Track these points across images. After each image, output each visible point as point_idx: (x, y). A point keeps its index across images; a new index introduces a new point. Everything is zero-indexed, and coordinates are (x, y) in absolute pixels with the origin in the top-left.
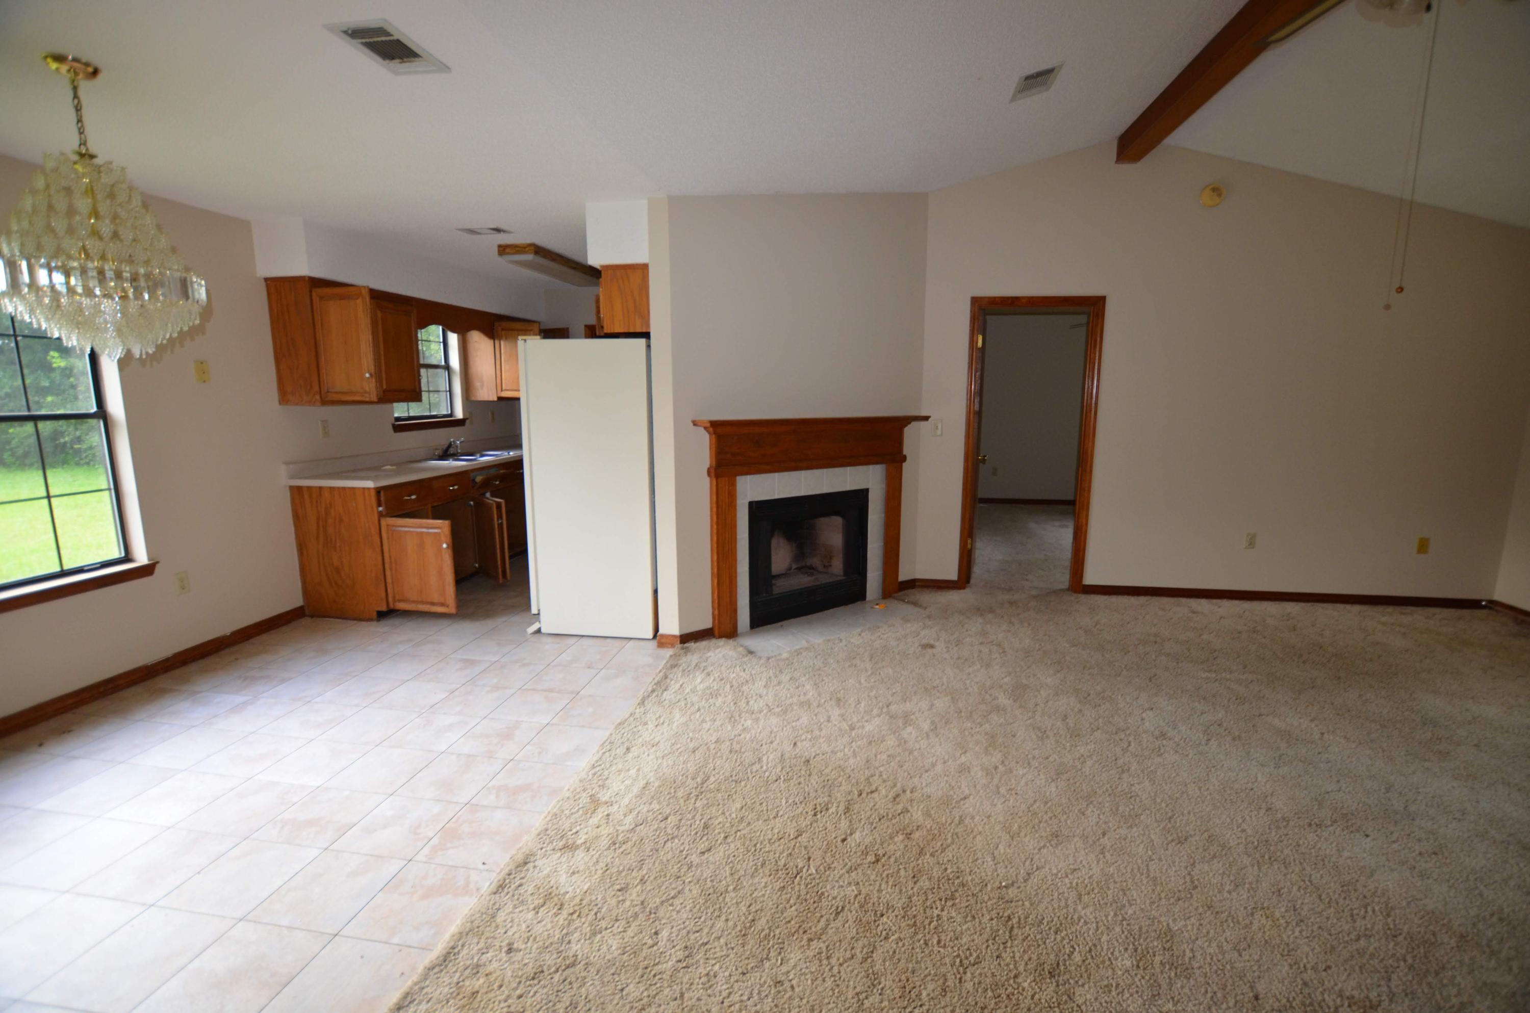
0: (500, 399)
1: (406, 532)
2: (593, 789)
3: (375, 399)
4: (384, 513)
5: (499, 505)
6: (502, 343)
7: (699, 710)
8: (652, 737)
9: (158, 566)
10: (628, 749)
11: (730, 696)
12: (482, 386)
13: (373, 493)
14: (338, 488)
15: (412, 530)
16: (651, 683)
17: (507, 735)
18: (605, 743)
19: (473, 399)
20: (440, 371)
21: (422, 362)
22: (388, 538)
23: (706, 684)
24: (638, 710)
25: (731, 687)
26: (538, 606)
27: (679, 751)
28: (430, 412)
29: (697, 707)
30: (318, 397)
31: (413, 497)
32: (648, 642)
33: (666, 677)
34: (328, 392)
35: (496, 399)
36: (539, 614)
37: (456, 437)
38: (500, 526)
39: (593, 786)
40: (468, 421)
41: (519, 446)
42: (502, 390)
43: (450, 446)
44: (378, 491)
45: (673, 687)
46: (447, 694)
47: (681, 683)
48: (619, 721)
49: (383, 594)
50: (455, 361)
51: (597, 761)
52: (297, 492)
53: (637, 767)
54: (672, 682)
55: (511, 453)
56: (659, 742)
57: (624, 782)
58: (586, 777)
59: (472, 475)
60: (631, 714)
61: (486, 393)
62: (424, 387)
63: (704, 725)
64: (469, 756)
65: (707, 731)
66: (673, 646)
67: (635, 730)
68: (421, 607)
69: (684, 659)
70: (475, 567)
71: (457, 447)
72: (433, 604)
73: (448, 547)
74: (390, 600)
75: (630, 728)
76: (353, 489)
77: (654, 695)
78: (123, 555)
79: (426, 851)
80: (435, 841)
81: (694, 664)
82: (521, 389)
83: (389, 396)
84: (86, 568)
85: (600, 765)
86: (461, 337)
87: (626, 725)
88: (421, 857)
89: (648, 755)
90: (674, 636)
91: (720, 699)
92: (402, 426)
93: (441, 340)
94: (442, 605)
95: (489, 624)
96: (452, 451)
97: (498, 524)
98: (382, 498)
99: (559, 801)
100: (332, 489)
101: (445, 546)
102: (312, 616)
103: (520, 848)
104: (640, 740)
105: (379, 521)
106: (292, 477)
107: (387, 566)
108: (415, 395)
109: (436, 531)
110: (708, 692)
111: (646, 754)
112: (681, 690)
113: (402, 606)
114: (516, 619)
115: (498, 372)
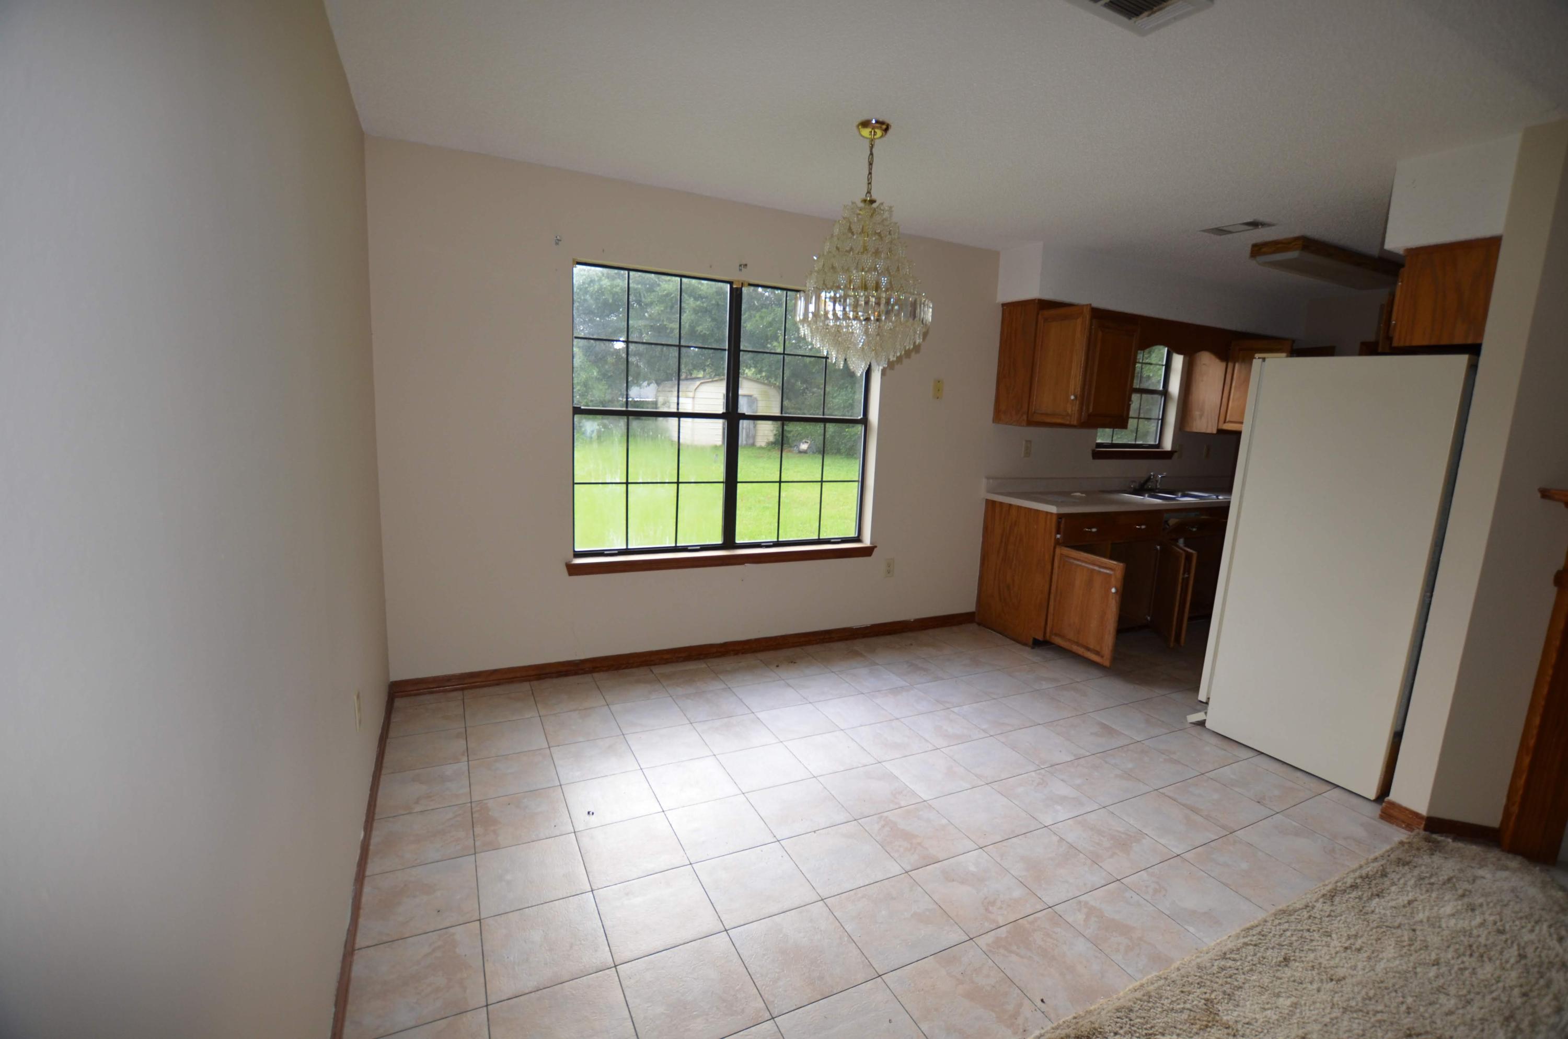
0: (1220, 431)
1: (1077, 566)
2: (1213, 991)
3: (1075, 423)
4: (1061, 541)
5: (1189, 557)
6: (1237, 366)
7: (1436, 963)
8: (1332, 963)
9: (875, 549)
10: (1286, 959)
11: (1514, 974)
12: (1201, 416)
13: (1054, 519)
14: (1025, 508)
15: (1083, 564)
16: (1354, 871)
17: (1123, 843)
18: (1252, 928)
19: (1188, 429)
20: (1156, 396)
21: (1136, 385)
22: (1059, 567)
23: (1463, 924)
24: (1319, 905)
25: (1522, 956)
26: (1209, 692)
27: (1379, 1016)
28: (1136, 441)
29: (1433, 956)
30: (1025, 417)
31: (1094, 530)
32: (1365, 802)
33: (1384, 875)
34: (1035, 412)
35: (1215, 432)
36: (1207, 703)
37: (1159, 471)
38: (1186, 581)
39: (1215, 986)
40: (1176, 455)
41: (1229, 490)
42: (1225, 422)
43: (1149, 479)
44: (1060, 516)
45: (1393, 896)
46: (1073, 758)
47: (1410, 897)
48: (1283, 906)
49: (1043, 623)
50: (1175, 387)
51: (1232, 951)
52: (991, 505)
53: (1293, 999)
54: (1393, 889)
55: (1220, 497)
56: (1344, 978)
57: (1265, 1009)
58: (1209, 965)
59: (1166, 516)
60: (1307, 906)
61: (1204, 423)
62: (1132, 413)
63: (1443, 999)
64: (1071, 846)
65: (1447, 1014)
66: (1409, 827)
67: (1306, 934)
68: (1075, 648)
69: (1426, 859)
70: (1147, 619)
71: (1157, 481)
72: (1088, 649)
73: (1116, 593)
74: (1048, 630)
75: (1299, 927)
76: (1037, 511)
77: (1354, 894)
78: (857, 535)
79: (989, 938)
80: (1003, 932)
81: (1444, 876)
82: (1245, 421)
83: (1092, 421)
84: (832, 540)
85: (1234, 960)
86: (1187, 358)
87: (1292, 918)
88: (983, 941)
89: (1319, 990)
90: (1416, 815)
91: (1489, 968)
92: (1101, 453)
93: (1164, 363)
94: (1097, 653)
95: (1143, 692)
96: (1150, 485)
97: (1183, 579)
98: (1062, 526)
99: (1160, 978)
100: (1019, 508)
101: (1113, 590)
102: (979, 624)
103: (1089, 1012)
104: (1311, 956)
105: (1055, 548)
106: (989, 491)
107: (1052, 596)
108: (1120, 422)
109: (1108, 571)
110: (1466, 941)
111: (1315, 986)
112: (1408, 909)
113: (1058, 641)
114: (1177, 696)
115: (1225, 400)
